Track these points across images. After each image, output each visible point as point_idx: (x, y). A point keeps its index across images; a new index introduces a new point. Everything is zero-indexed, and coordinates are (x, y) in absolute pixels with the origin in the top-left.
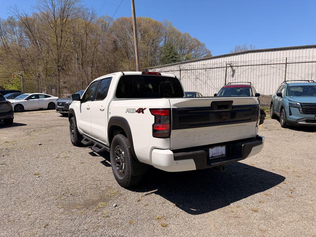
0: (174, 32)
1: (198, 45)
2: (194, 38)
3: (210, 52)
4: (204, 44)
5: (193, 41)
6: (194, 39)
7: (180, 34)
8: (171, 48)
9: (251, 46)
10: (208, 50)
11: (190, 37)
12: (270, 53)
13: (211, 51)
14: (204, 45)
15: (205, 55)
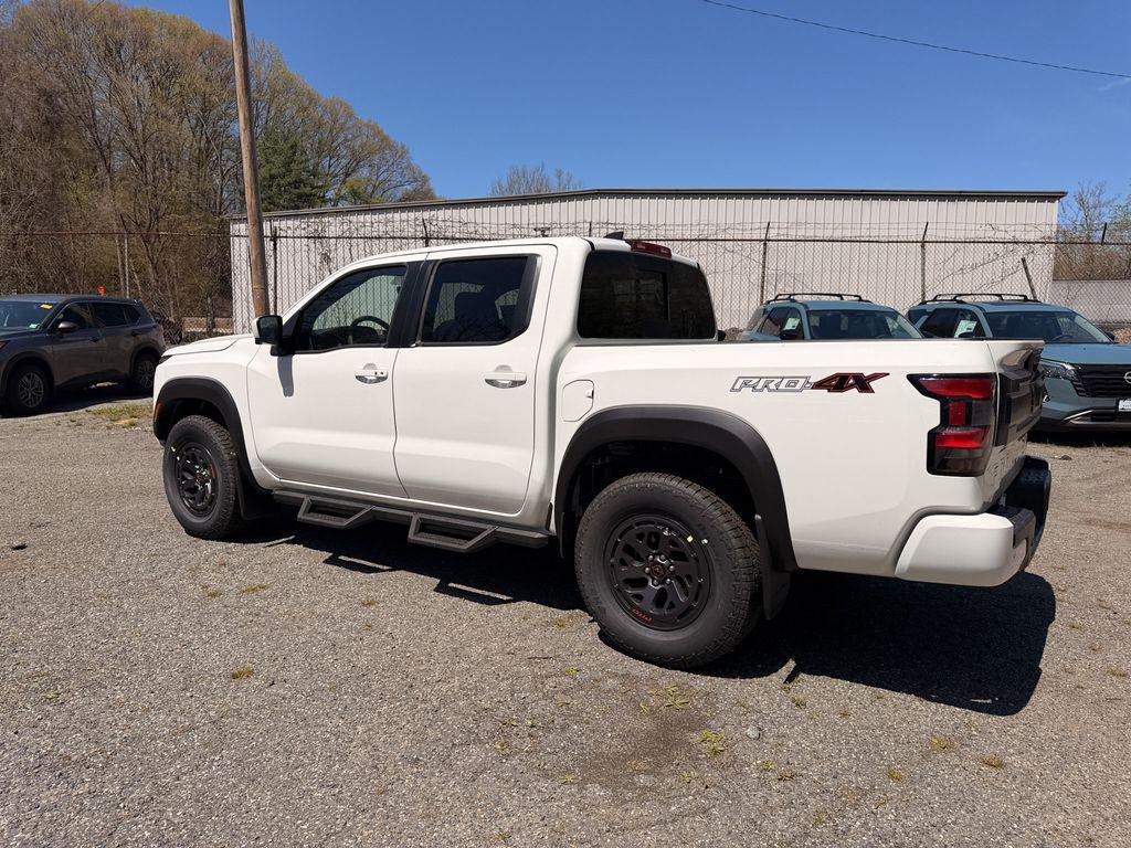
0: (289, 86)
1: (382, 149)
2: (366, 121)
3: (425, 180)
4: (403, 147)
5: (364, 130)
6: (367, 126)
7: (312, 100)
8: (292, 147)
9: (559, 174)
10: (420, 173)
11: (351, 116)
12: (662, 202)
13: (429, 175)
14: (405, 152)
15: (409, 187)
